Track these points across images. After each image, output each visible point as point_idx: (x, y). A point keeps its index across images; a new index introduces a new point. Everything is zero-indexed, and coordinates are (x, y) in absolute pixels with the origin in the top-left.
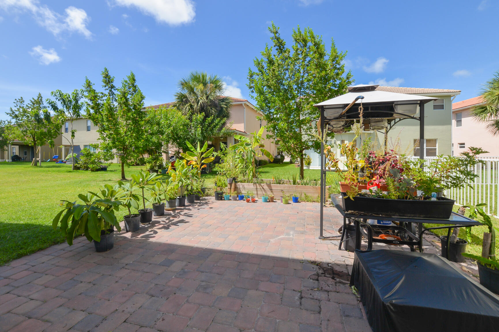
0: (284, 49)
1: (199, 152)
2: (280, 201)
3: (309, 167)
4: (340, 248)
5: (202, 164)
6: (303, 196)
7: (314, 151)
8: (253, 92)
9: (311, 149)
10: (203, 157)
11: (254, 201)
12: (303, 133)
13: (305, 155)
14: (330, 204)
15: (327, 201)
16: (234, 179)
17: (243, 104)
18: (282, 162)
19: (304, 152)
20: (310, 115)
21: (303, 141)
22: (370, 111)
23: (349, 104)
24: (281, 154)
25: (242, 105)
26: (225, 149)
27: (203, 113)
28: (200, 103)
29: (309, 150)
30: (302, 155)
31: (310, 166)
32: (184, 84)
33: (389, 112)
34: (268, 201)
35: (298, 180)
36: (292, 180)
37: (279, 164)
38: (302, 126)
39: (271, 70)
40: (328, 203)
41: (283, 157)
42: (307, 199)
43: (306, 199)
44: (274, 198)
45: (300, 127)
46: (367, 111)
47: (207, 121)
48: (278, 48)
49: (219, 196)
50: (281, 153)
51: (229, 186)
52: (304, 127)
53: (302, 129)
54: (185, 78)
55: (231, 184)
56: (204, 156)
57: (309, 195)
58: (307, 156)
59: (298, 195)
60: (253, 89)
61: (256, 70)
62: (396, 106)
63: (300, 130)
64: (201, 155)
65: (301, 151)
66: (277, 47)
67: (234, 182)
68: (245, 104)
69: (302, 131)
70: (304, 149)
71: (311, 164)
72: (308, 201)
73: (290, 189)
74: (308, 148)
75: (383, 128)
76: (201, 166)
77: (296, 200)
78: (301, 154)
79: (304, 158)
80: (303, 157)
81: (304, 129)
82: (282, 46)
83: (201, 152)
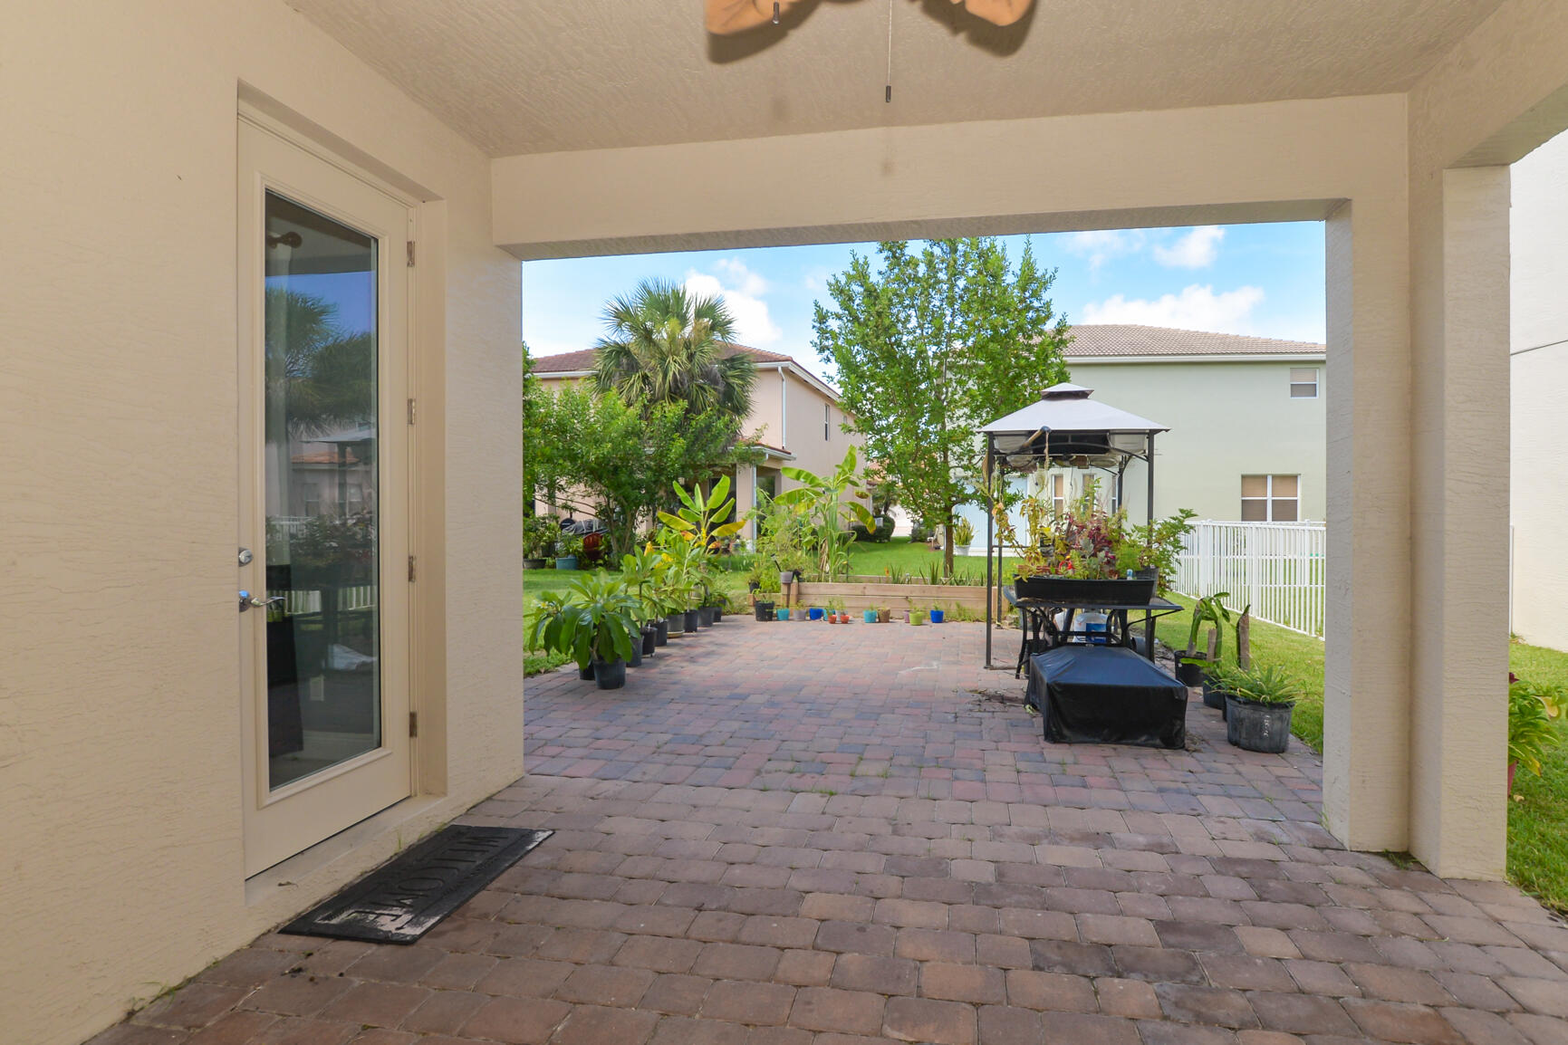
0: (903, 258)
1: (703, 509)
2: (903, 621)
3: (966, 550)
4: (1018, 677)
5: (713, 539)
6: (954, 607)
7: (978, 508)
8: (829, 360)
9: (971, 504)
10: (712, 523)
11: (845, 621)
12: (953, 463)
13: (958, 517)
14: (1010, 624)
15: (1005, 619)
16: (797, 573)
17: (780, 369)
18: (888, 537)
19: (954, 510)
20: (969, 421)
21: (952, 481)
22: (1070, 443)
23: (1035, 431)
24: (883, 513)
25: (776, 370)
26: (768, 502)
27: (684, 404)
28: (671, 374)
29: (967, 505)
30: (950, 518)
31: (971, 548)
32: (622, 316)
33: (1103, 446)
34: (877, 620)
35: (941, 577)
36: (928, 578)
37: (880, 542)
38: (950, 446)
39: (874, 313)
40: (1007, 622)
41: (890, 524)
42: (962, 616)
43: (960, 615)
44: (891, 616)
45: (945, 451)
46: (1066, 443)
47: (694, 423)
48: (890, 254)
49: (765, 612)
50: (885, 511)
51: (784, 589)
52: (956, 449)
53: (949, 453)
54: (626, 299)
55: (788, 585)
56: (715, 521)
57: (967, 606)
58: (960, 519)
59: (942, 607)
60: (827, 352)
61: (833, 306)
62: (1112, 437)
63: (946, 457)
64: (710, 517)
65: (948, 509)
66: (886, 254)
67: (795, 581)
68: (786, 370)
69: (950, 457)
70: (954, 503)
71: (972, 542)
72: (963, 620)
73: (926, 594)
74: (964, 500)
75: (1112, 464)
76: (708, 544)
77: (938, 617)
78: (947, 514)
79: (955, 526)
80: (951, 522)
81: (954, 453)
82: (899, 251)
83: (707, 509)
